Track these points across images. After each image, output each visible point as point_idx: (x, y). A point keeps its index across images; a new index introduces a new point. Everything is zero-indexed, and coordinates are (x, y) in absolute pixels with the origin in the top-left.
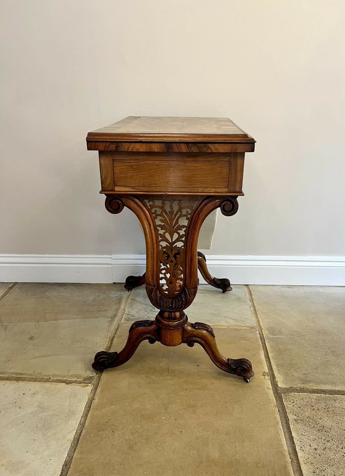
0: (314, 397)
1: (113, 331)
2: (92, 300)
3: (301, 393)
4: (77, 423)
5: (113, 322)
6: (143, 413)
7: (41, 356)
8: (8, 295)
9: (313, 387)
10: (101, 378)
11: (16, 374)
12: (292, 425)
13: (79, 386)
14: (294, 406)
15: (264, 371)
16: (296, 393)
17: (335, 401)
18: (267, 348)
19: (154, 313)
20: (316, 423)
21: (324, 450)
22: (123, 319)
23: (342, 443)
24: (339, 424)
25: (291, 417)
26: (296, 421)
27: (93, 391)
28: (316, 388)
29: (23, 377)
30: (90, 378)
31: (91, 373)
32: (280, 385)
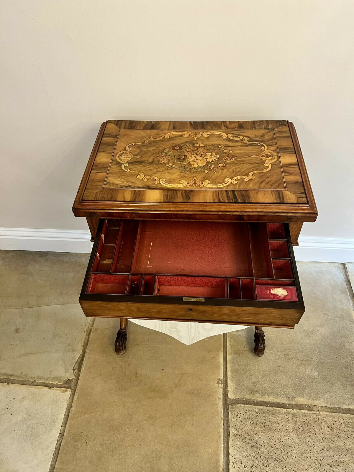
0: (256, 409)
1: (91, 322)
3: (245, 405)
4: (58, 433)
7: (27, 354)
9: (258, 399)
10: (78, 382)
11: (6, 376)
12: (231, 440)
13: (60, 390)
14: (237, 419)
15: (219, 378)
16: (241, 405)
17: (273, 415)
18: (227, 348)
20: (251, 439)
21: (251, 466)
23: (268, 461)
24: (270, 441)
25: (232, 431)
26: (235, 436)
27: (71, 397)
28: (260, 399)
29: (12, 379)
30: (69, 381)
31: (70, 375)
32: (231, 396)
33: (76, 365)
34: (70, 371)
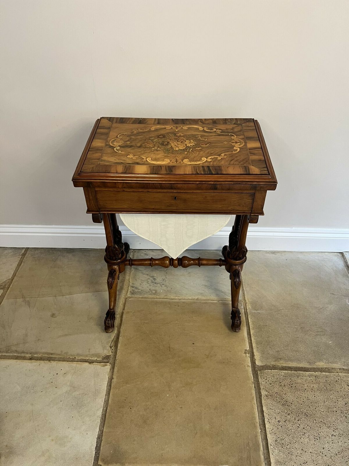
0: (283, 373)
1: (122, 306)
2: (100, 269)
3: (273, 370)
4: (102, 401)
5: (121, 296)
7: (65, 335)
8: (22, 264)
9: (282, 365)
10: (116, 357)
11: (47, 354)
12: (264, 400)
13: (100, 365)
15: (246, 349)
16: (269, 370)
17: (298, 377)
18: (250, 324)
19: (155, 285)
20: (281, 398)
21: (285, 421)
22: (129, 293)
24: (298, 399)
25: (263, 393)
26: (267, 396)
27: (111, 370)
28: (285, 365)
29: (53, 357)
30: (107, 357)
31: (108, 352)
32: (258, 363)
33: (112, 343)
34: (107, 348)
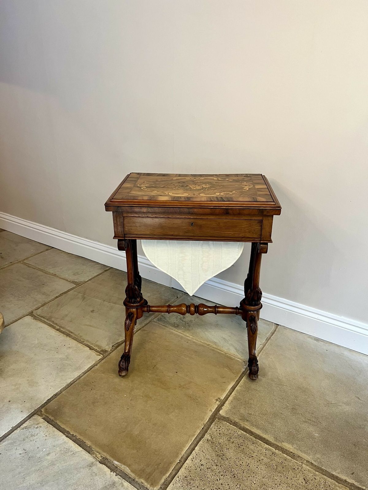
0: (239, 433)
3: (231, 425)
6: (116, 387)
9: (245, 426)
10: (111, 354)
11: (69, 331)
12: (202, 442)
13: (96, 353)
15: (220, 397)
16: (228, 423)
17: (254, 443)
20: (221, 449)
21: (208, 468)
23: (226, 472)
25: (207, 436)
26: (208, 441)
27: (100, 360)
28: (248, 427)
29: (71, 335)
30: (106, 351)
31: (108, 348)
32: (222, 412)
33: (116, 344)
34: (110, 346)
